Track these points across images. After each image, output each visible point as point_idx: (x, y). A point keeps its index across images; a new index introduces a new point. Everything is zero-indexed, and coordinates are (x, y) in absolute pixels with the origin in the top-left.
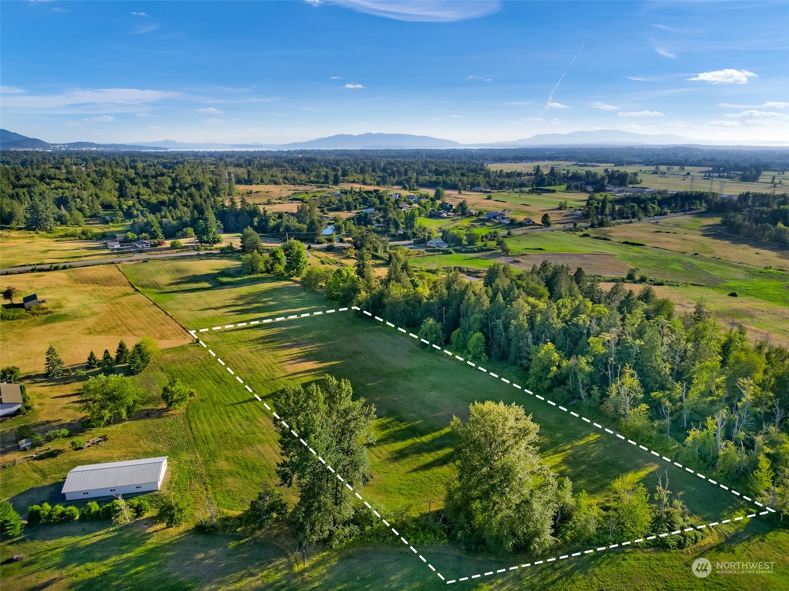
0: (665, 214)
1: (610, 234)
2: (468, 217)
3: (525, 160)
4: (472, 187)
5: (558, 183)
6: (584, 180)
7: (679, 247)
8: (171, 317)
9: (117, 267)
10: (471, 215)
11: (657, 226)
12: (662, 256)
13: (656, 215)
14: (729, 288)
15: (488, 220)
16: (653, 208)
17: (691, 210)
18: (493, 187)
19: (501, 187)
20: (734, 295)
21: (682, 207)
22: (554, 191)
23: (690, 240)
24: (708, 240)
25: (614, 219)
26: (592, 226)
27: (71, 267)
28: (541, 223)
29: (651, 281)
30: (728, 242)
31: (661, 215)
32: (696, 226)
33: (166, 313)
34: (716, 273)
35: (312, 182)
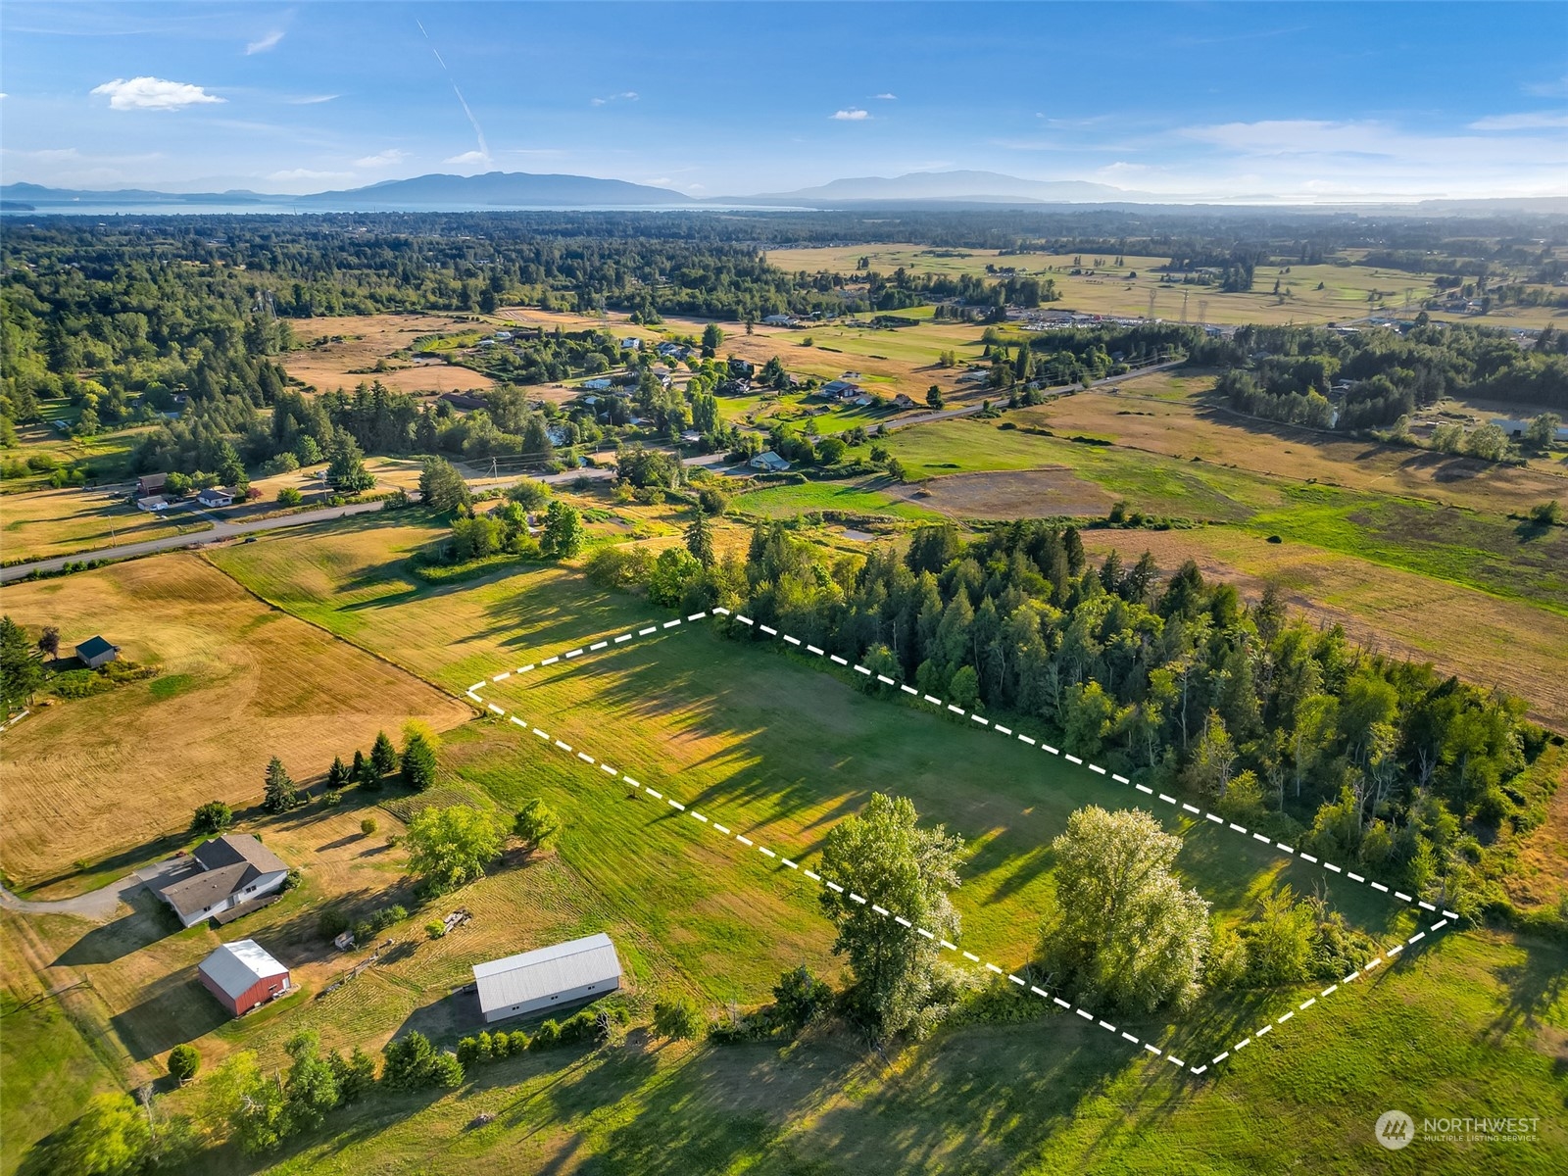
0: (1123, 371)
1: (1047, 421)
2: (790, 392)
3: (832, 240)
4: (763, 317)
5: (916, 302)
6: (961, 294)
7: (1166, 445)
8: (395, 665)
9: (200, 557)
10: (795, 389)
11: (1117, 400)
12: (1146, 466)
13: (1108, 375)
14: (1263, 526)
15: (829, 399)
16: (1103, 360)
17: (1161, 361)
18: (802, 313)
19: (818, 312)
20: (1275, 540)
21: (1148, 354)
22: (916, 323)
23: (1180, 429)
24: (1206, 426)
25: (1043, 387)
26: (1013, 405)
27: (103, 563)
28: (924, 402)
29: (1149, 521)
30: (1239, 430)
31: (1117, 374)
32: (1181, 397)
33: (377, 657)
34: (1236, 497)
35: (434, 307)
